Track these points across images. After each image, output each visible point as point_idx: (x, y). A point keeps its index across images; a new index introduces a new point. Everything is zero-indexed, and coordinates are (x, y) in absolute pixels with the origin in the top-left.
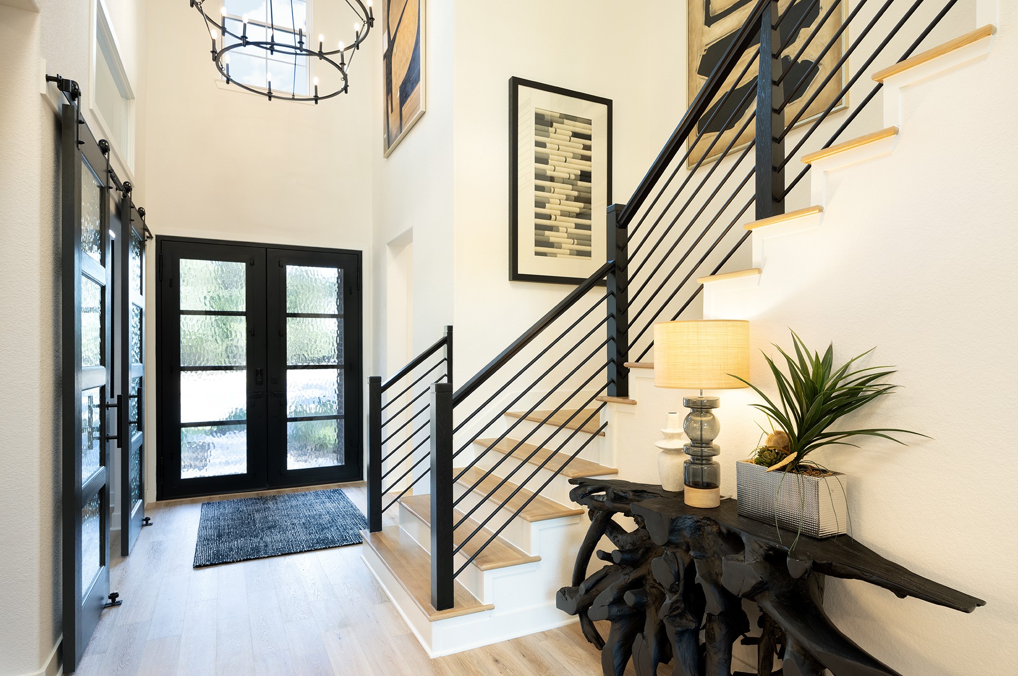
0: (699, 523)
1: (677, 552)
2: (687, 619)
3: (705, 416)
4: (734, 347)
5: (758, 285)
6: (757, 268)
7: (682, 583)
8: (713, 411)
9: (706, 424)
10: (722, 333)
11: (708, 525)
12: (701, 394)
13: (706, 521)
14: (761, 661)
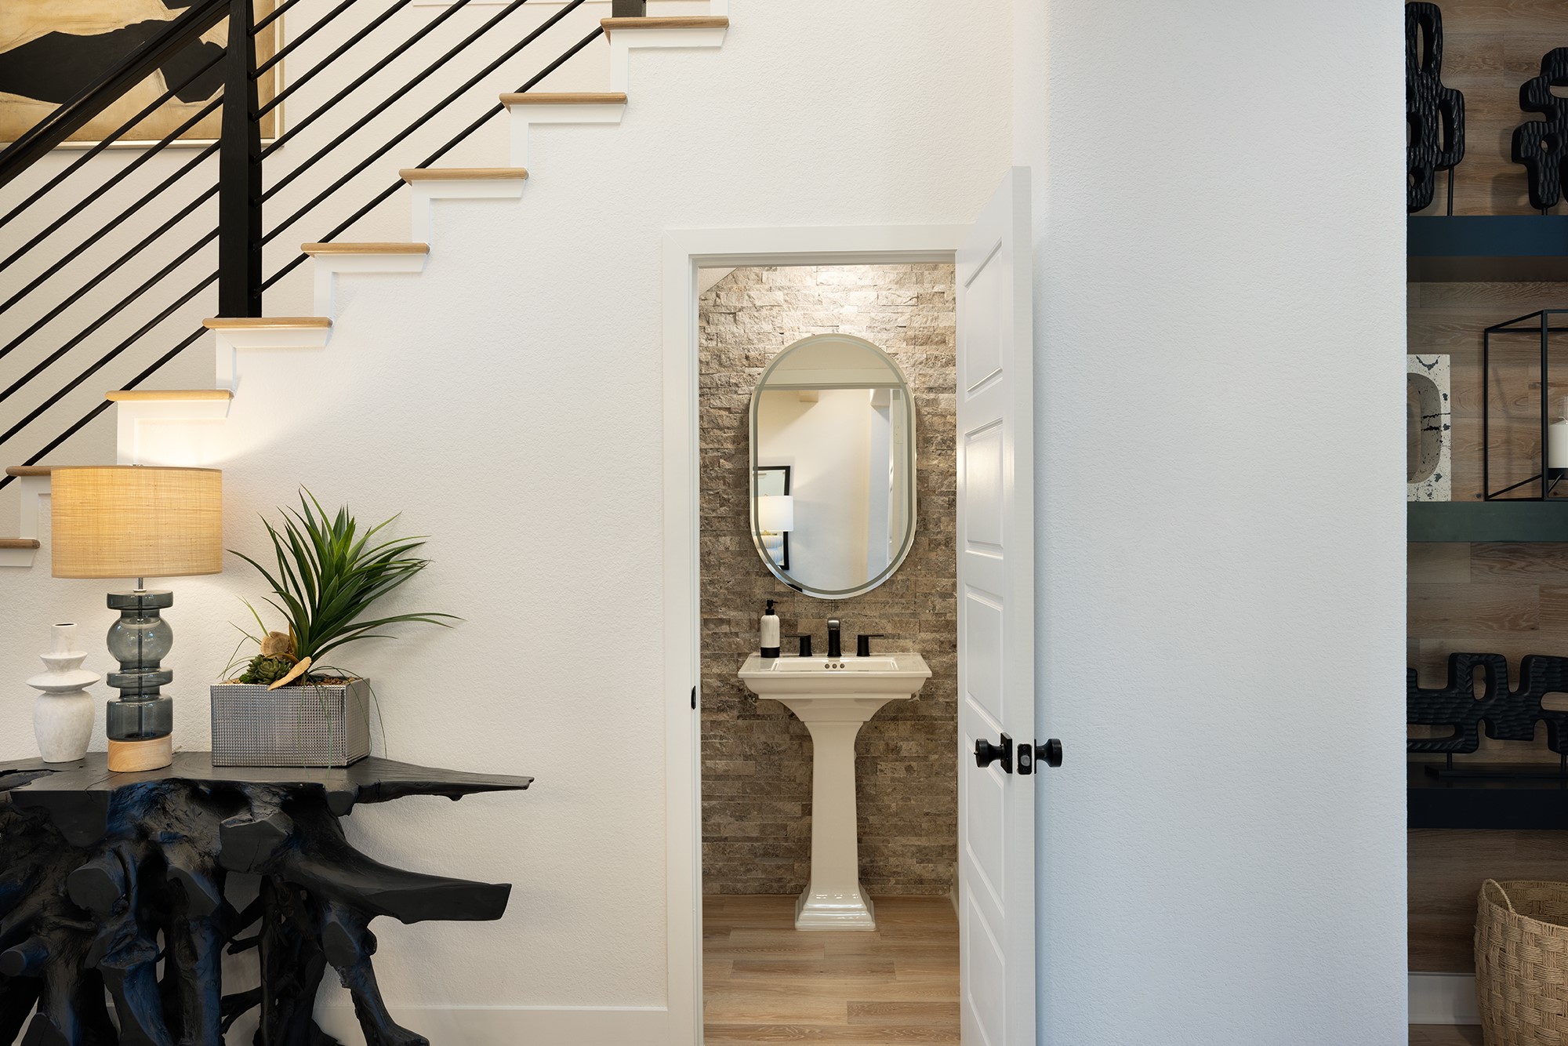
0: (156, 792)
1: (120, 846)
2: (141, 950)
3: (147, 621)
4: (209, 511)
5: (227, 417)
6: (226, 391)
7: (133, 894)
8: (164, 613)
9: (152, 635)
10: (193, 489)
11: (172, 790)
12: (141, 586)
13: (167, 786)
14: (265, 963)
